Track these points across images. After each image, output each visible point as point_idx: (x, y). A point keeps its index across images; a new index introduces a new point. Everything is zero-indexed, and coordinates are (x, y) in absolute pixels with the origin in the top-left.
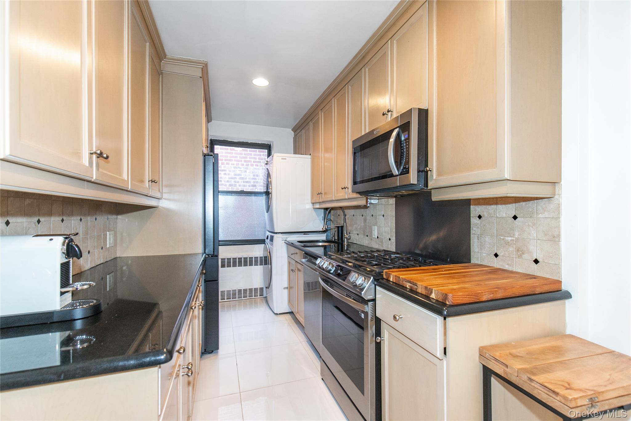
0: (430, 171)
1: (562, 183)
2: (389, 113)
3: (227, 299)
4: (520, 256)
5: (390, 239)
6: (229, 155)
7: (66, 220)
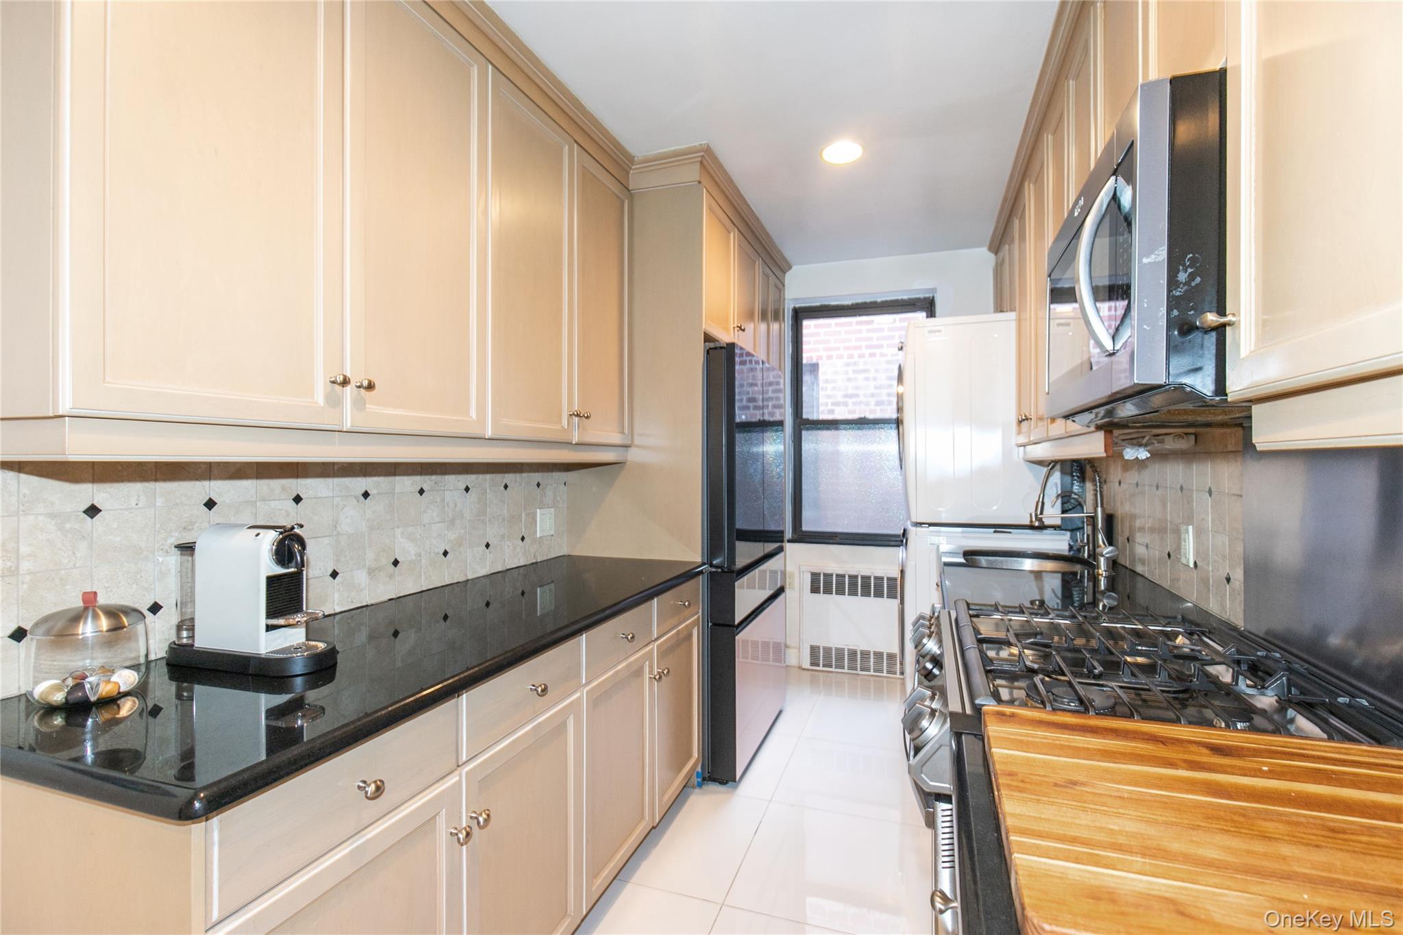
3: (824, 666)
5: (1228, 580)
6: (875, 335)
7: (429, 491)
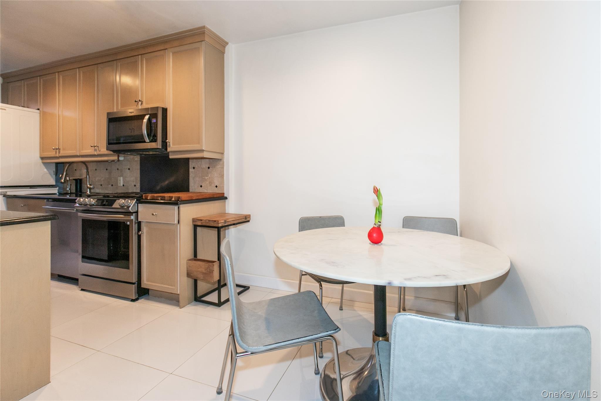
0: (169, 142)
1: (225, 153)
2: (140, 103)
4: (210, 185)
5: (135, 186)
